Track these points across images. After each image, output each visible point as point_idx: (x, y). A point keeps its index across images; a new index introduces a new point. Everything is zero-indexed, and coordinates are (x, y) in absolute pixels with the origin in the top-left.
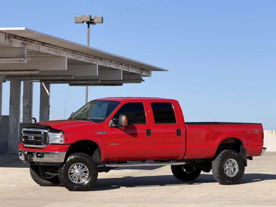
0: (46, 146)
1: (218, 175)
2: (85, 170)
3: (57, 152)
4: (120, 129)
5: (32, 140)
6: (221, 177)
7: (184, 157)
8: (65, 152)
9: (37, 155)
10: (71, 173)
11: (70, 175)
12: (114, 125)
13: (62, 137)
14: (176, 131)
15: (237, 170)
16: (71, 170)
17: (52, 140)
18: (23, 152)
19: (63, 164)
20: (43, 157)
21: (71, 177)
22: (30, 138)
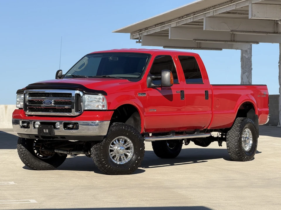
0: (78, 114)
1: (237, 149)
2: (128, 146)
3: (97, 121)
4: (157, 90)
5: (52, 106)
6: (240, 152)
7: (208, 127)
8: (109, 120)
9: (66, 126)
10: (111, 151)
11: (110, 152)
12: (153, 85)
13: (103, 100)
14: (205, 93)
15: (251, 142)
16: (111, 147)
17: (89, 105)
18: (33, 123)
19: (104, 138)
20: (77, 128)
21: (111, 155)
22: (48, 102)
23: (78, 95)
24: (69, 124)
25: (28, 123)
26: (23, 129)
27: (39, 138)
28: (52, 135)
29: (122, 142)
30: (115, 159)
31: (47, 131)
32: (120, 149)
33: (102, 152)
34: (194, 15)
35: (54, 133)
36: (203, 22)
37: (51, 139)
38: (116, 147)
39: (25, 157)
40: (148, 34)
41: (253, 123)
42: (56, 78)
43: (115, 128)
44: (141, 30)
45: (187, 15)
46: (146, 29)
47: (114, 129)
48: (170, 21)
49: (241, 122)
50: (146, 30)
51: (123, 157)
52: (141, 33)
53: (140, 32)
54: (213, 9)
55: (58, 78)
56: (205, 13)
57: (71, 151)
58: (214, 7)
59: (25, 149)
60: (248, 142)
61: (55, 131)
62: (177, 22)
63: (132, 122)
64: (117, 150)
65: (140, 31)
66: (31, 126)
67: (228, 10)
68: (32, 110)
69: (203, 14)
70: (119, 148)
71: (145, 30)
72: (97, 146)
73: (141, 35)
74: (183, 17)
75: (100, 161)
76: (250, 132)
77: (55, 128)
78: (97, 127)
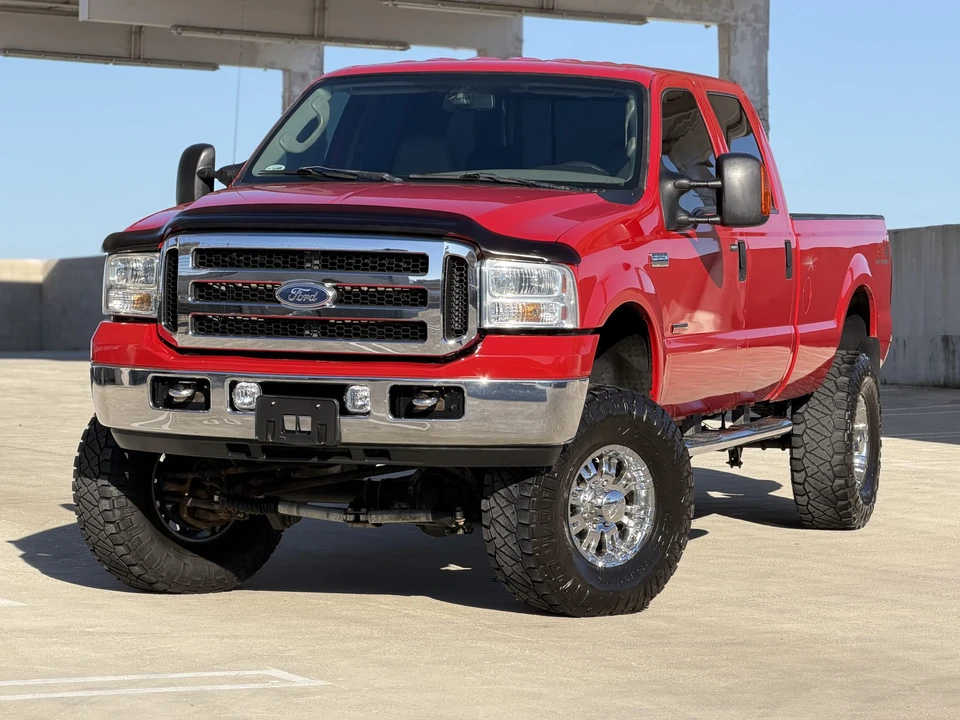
1: (839, 482)
5: (323, 312)
7: (774, 394)
8: (586, 377)
9: (402, 403)
10: (575, 510)
11: (571, 516)
12: (681, 217)
13: (565, 286)
17: (500, 308)
18: (226, 388)
20: (454, 413)
22: (304, 293)
23: (454, 261)
27: (249, 454)
28: (330, 443)
29: (610, 469)
30: (586, 543)
31: (306, 424)
35: (340, 433)
37: (315, 460)
39: (123, 534)
49: (848, 370)
51: (612, 537)
57: (363, 510)
61: (344, 421)
64: (592, 508)
72: (522, 488)
76: (864, 407)
77: (344, 410)
78: (543, 406)
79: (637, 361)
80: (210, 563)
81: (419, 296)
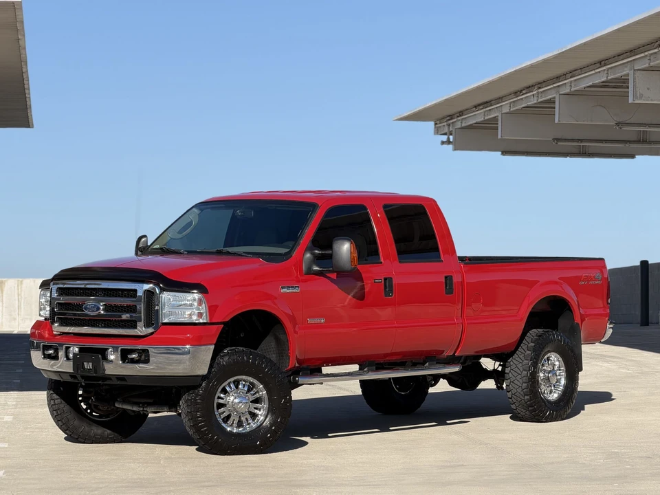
0: (150, 330)
1: (526, 397)
2: (257, 396)
3: (188, 346)
4: (327, 277)
5: (100, 315)
6: (534, 402)
7: (455, 352)
8: (211, 344)
9: (125, 355)
10: (220, 406)
11: (218, 409)
12: (316, 268)
13: (200, 303)
14: (444, 281)
15: (563, 382)
16: (219, 398)
17: (171, 314)
18: (64, 350)
19: (203, 380)
20: (147, 361)
21: (220, 414)
22: (92, 307)
23: (149, 294)
24: (132, 351)
25: (56, 351)
26: (47, 361)
27: (78, 380)
28: (99, 374)
29: (244, 387)
30: (230, 422)
31: (91, 365)
32: (239, 403)
33: (199, 408)
34: (540, 88)
35: (104, 370)
36: (554, 102)
37: (100, 382)
38: (232, 398)
39: (59, 416)
40: (464, 125)
41: (567, 340)
42: (136, 254)
43: (226, 359)
44: (451, 117)
45: (529, 88)
46: (461, 113)
47: (224, 361)
48: (500, 99)
49: (537, 339)
50: (460, 116)
51: (247, 419)
52: (453, 123)
53: (449, 120)
54: (571, 77)
55: (139, 253)
56: (558, 86)
57: (145, 405)
58: (572, 73)
59: (59, 400)
60: (553, 381)
61: (105, 364)
62: (511, 102)
63: (273, 346)
64: (233, 405)
65: (448, 118)
66: (61, 354)
67: (597, 81)
68: (65, 322)
69: (555, 87)
70: (237, 401)
71: (458, 117)
72: (189, 396)
73: (453, 126)
74: (521, 91)
75: (195, 426)
76: (560, 359)
77: (105, 358)
78: (189, 356)
79: (282, 337)
80: (105, 429)
81: (131, 309)
